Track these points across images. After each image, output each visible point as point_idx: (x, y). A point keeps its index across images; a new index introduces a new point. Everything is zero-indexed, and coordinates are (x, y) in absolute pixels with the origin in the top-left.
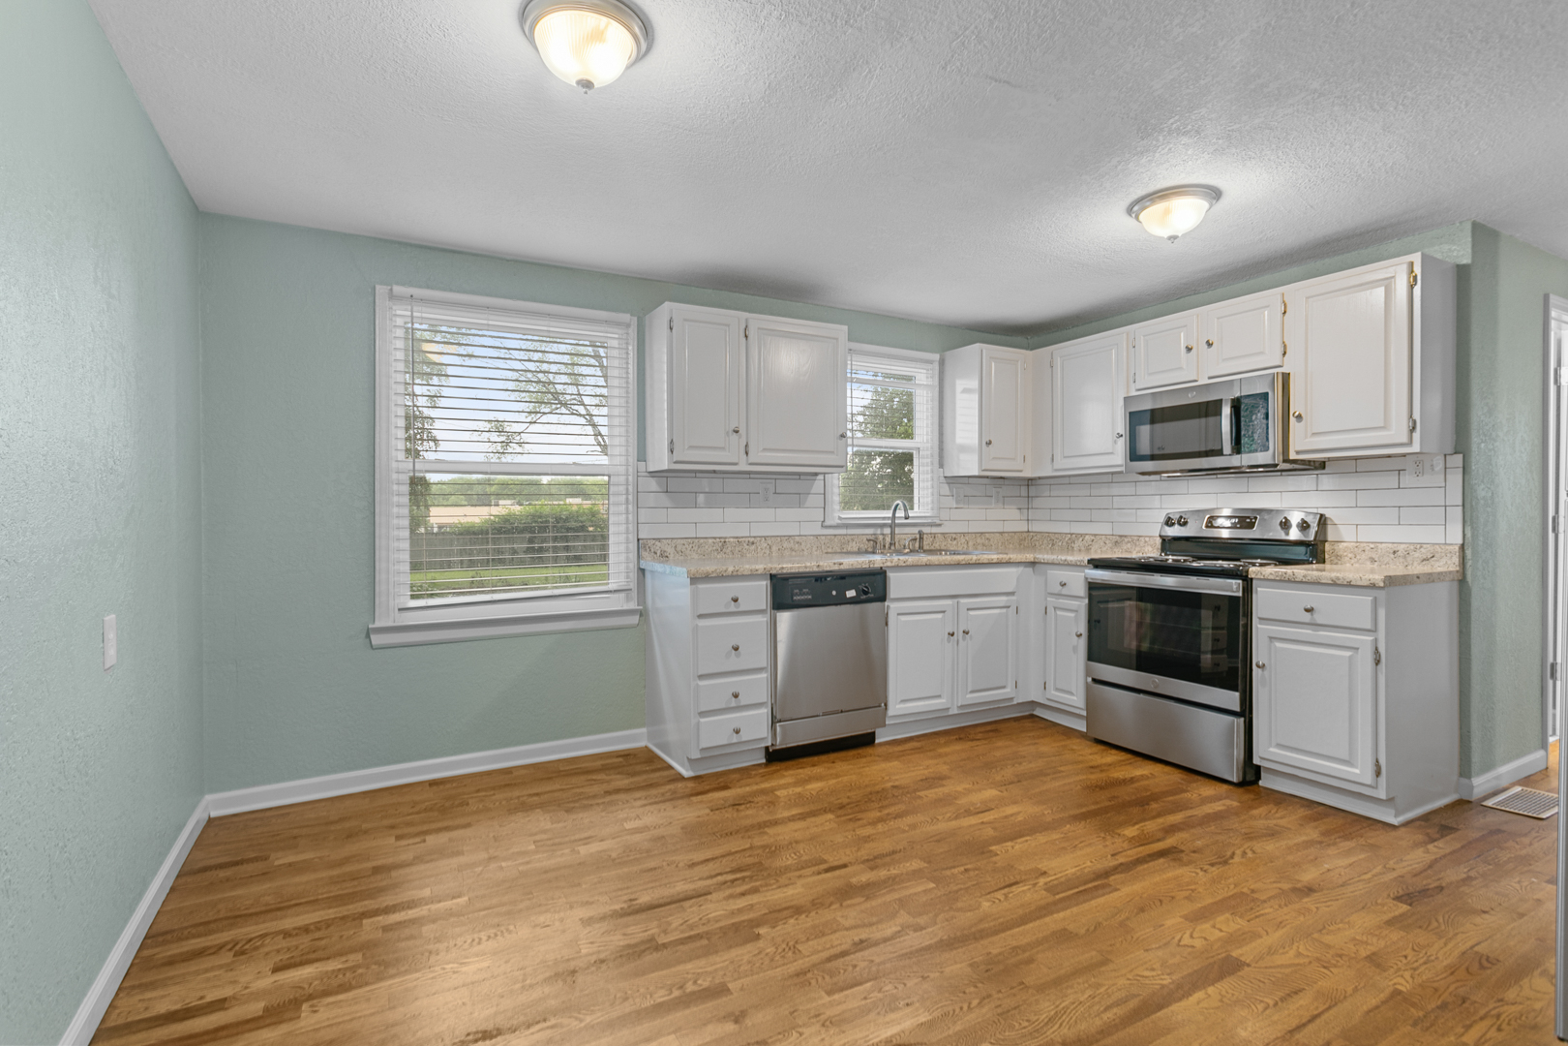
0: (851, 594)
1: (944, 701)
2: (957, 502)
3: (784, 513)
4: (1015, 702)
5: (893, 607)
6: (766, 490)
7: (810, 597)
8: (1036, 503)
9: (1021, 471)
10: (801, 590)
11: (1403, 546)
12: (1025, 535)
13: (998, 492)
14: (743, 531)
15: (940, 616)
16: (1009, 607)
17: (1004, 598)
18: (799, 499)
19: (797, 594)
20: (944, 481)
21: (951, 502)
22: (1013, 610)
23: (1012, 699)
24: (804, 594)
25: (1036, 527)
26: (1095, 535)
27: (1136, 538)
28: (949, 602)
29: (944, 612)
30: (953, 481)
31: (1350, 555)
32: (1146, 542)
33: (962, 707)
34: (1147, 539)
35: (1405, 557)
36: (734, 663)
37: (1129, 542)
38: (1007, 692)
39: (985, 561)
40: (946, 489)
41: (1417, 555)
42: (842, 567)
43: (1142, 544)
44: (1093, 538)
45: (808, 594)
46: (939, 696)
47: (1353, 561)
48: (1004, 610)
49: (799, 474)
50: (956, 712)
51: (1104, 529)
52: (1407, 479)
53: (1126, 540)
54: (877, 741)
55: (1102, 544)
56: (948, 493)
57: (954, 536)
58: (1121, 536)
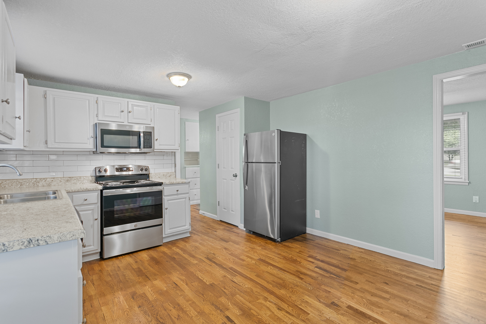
11: (165, 173)
31: (154, 177)
34: (85, 178)
35: (166, 176)
41: (168, 175)
47: (155, 178)
52: (165, 157)
53: (73, 179)
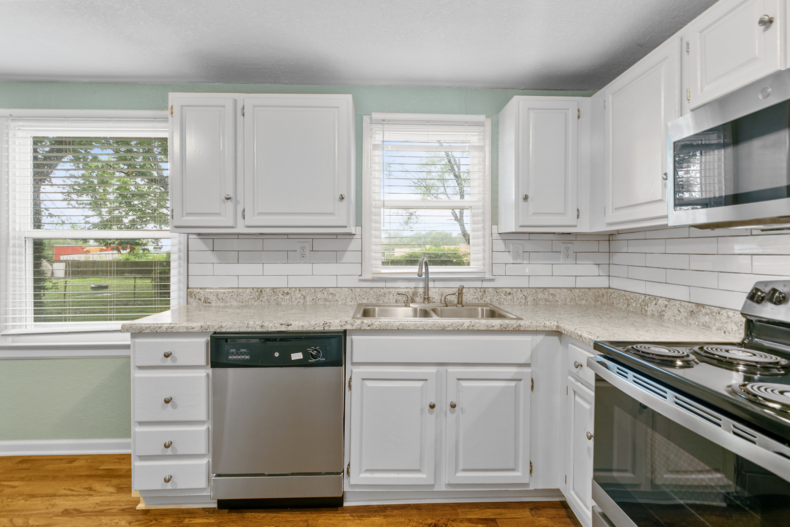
0: (297, 356)
1: (424, 476)
2: (514, 258)
3: (320, 268)
4: (531, 488)
5: (354, 372)
6: (303, 248)
7: (248, 357)
8: (617, 259)
9: (575, 226)
10: (238, 349)
12: (604, 291)
13: (567, 249)
14: (281, 283)
15: (419, 384)
16: (521, 380)
17: (514, 370)
18: (337, 256)
19: (233, 354)
20: (498, 237)
21: (508, 258)
22: (525, 385)
23: (527, 485)
24: (242, 354)
25: (616, 284)
26: (669, 299)
27: (716, 310)
28: (433, 370)
29: (426, 380)
30: (507, 237)
32: (728, 317)
33: (449, 485)
36: (169, 413)
37: (707, 314)
38: (519, 475)
39: (482, 328)
40: (500, 245)
42: (290, 329)
43: (724, 318)
44: (666, 303)
45: (245, 354)
46: (418, 471)
48: (513, 384)
49: (337, 234)
50: (444, 489)
51: (680, 293)
53: (704, 311)
54: (345, 504)
55: (676, 312)
56: (503, 248)
57: (509, 291)
58: (698, 305)
